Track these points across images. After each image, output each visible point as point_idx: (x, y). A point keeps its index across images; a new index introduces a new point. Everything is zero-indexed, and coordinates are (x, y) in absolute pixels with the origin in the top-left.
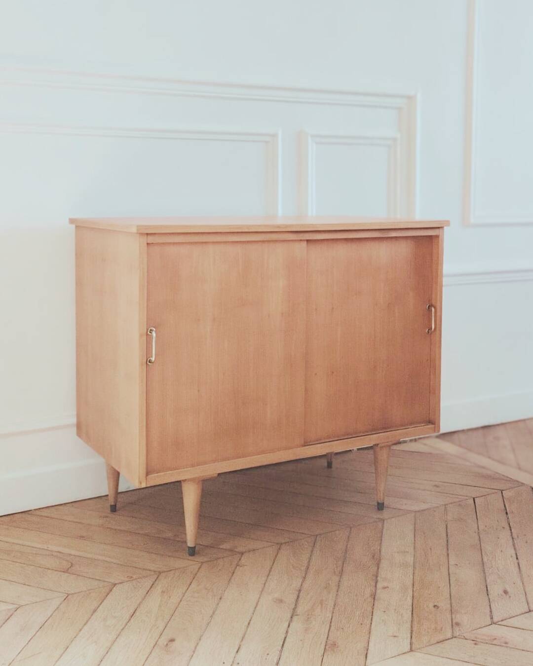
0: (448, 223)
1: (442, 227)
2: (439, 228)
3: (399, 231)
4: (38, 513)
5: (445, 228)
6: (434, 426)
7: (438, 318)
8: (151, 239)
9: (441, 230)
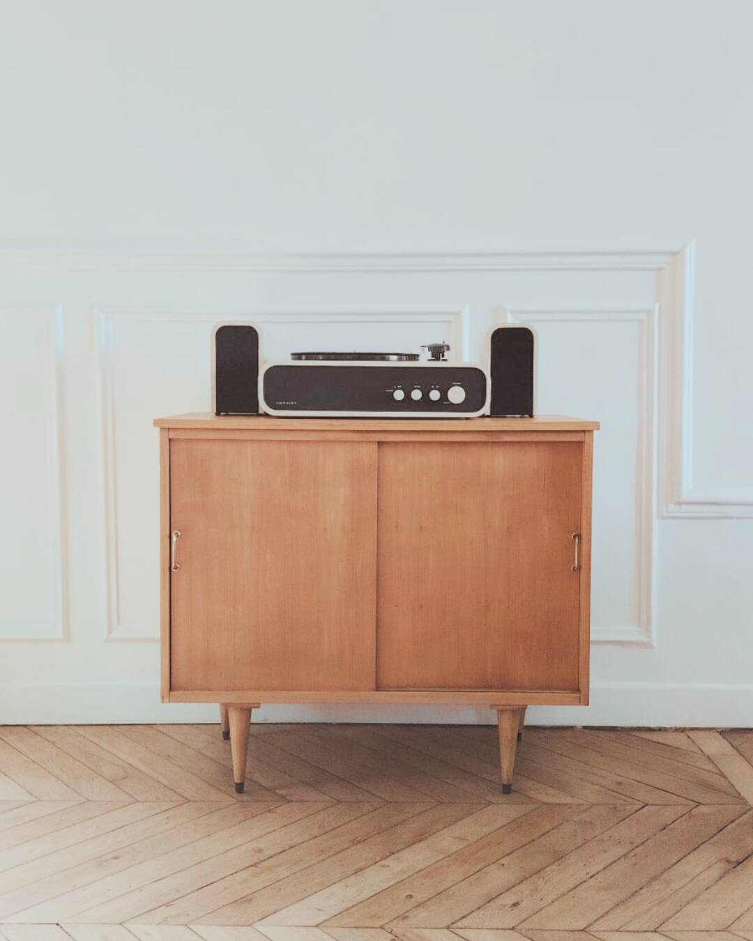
0: (597, 426)
1: (592, 431)
2: (584, 431)
3: (523, 434)
4: (161, 728)
5: (595, 432)
6: (578, 695)
7: (584, 553)
8: (172, 435)
9: (587, 434)
